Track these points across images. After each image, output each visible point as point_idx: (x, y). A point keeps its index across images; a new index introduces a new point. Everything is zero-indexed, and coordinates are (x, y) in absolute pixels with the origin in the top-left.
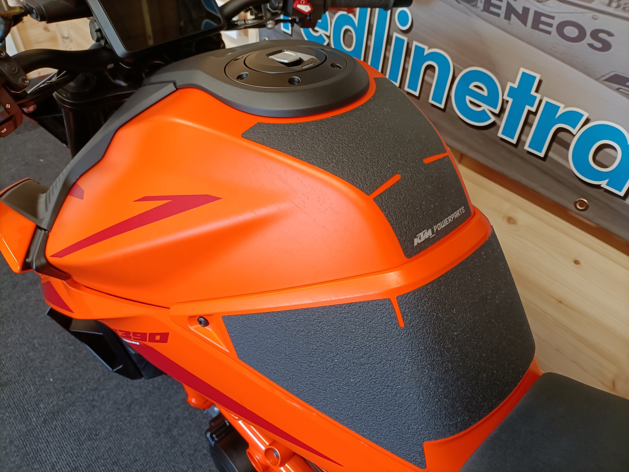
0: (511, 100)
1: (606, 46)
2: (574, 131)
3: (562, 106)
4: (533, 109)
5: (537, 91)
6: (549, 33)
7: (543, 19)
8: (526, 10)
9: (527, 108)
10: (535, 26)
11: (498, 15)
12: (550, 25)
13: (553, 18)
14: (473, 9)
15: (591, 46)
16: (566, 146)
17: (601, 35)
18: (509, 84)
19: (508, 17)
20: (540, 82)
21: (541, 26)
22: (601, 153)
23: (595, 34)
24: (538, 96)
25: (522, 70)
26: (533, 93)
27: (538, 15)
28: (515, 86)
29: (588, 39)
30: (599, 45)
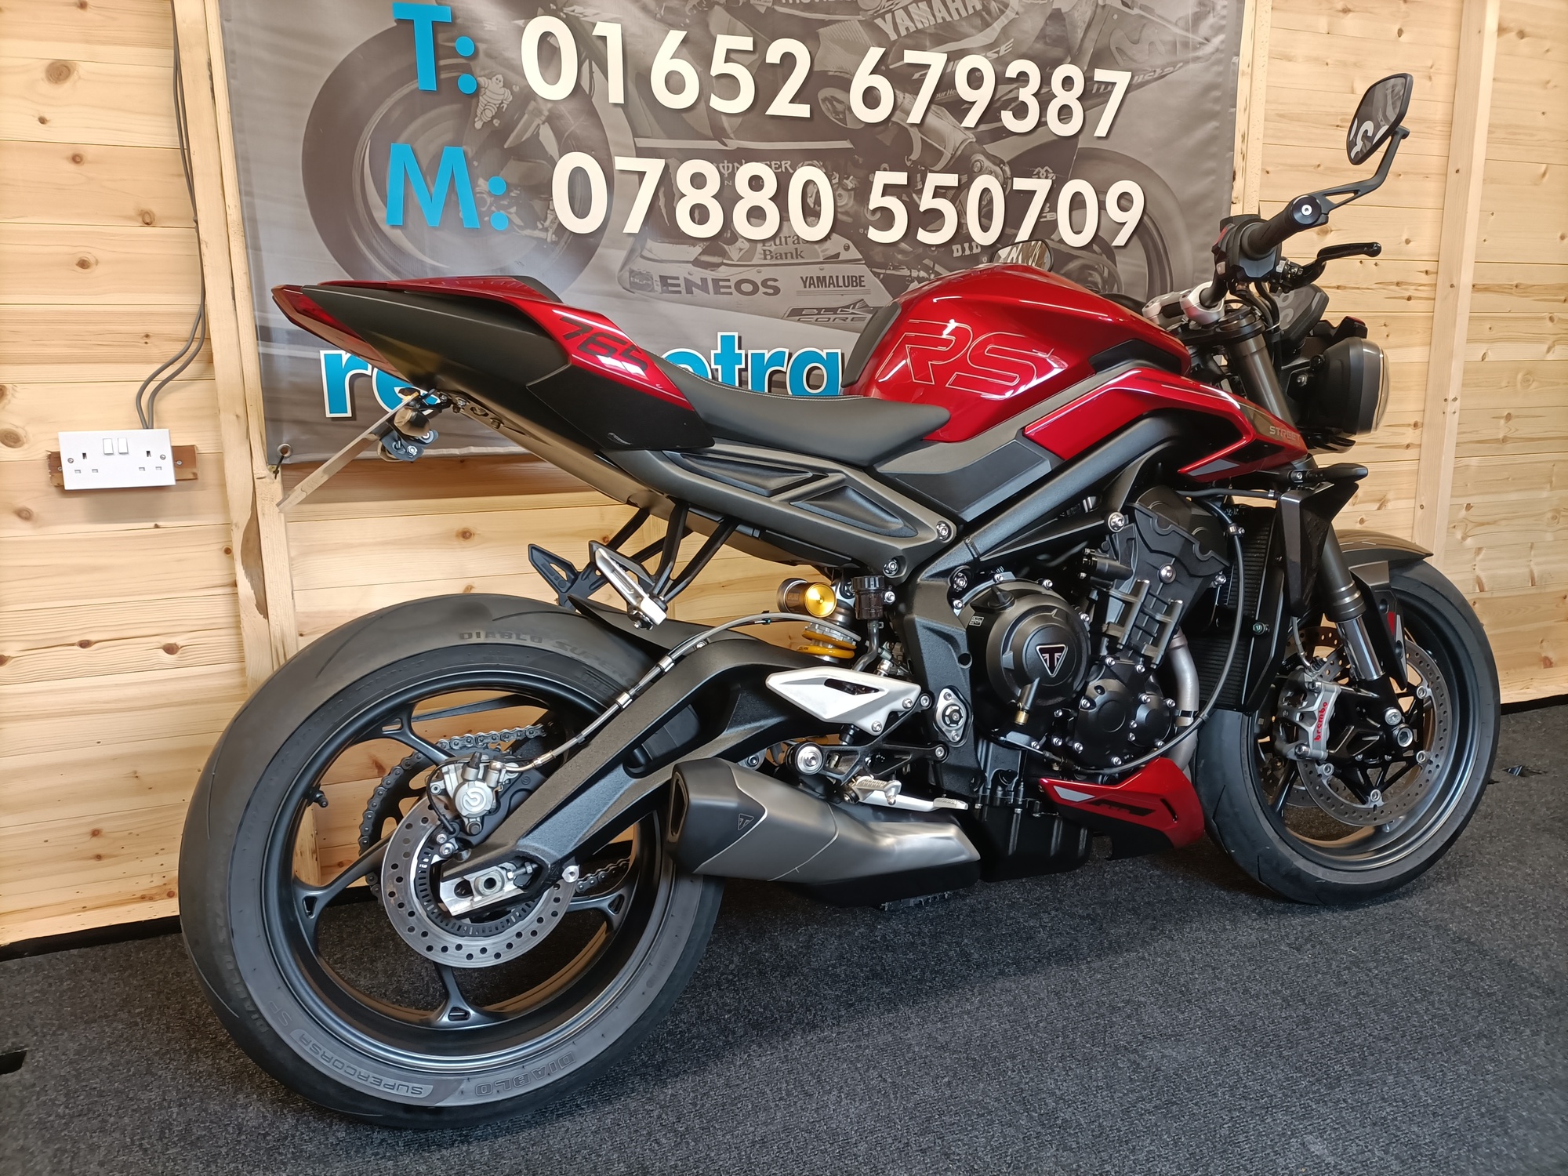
0: (719, 367)
1: (777, 291)
2: (784, 369)
3: (765, 351)
4: (743, 366)
5: (740, 348)
6: (731, 293)
7: (721, 283)
8: (704, 280)
9: (737, 367)
10: (717, 291)
11: (680, 292)
12: (730, 287)
13: (729, 280)
14: (651, 294)
15: (765, 293)
16: (783, 385)
17: (769, 283)
18: (713, 352)
19: (689, 291)
20: (740, 338)
21: (722, 290)
22: (811, 377)
23: (764, 283)
24: (743, 352)
25: (720, 334)
26: (737, 351)
27: (716, 281)
28: (719, 351)
29: (762, 289)
30: (771, 291)
